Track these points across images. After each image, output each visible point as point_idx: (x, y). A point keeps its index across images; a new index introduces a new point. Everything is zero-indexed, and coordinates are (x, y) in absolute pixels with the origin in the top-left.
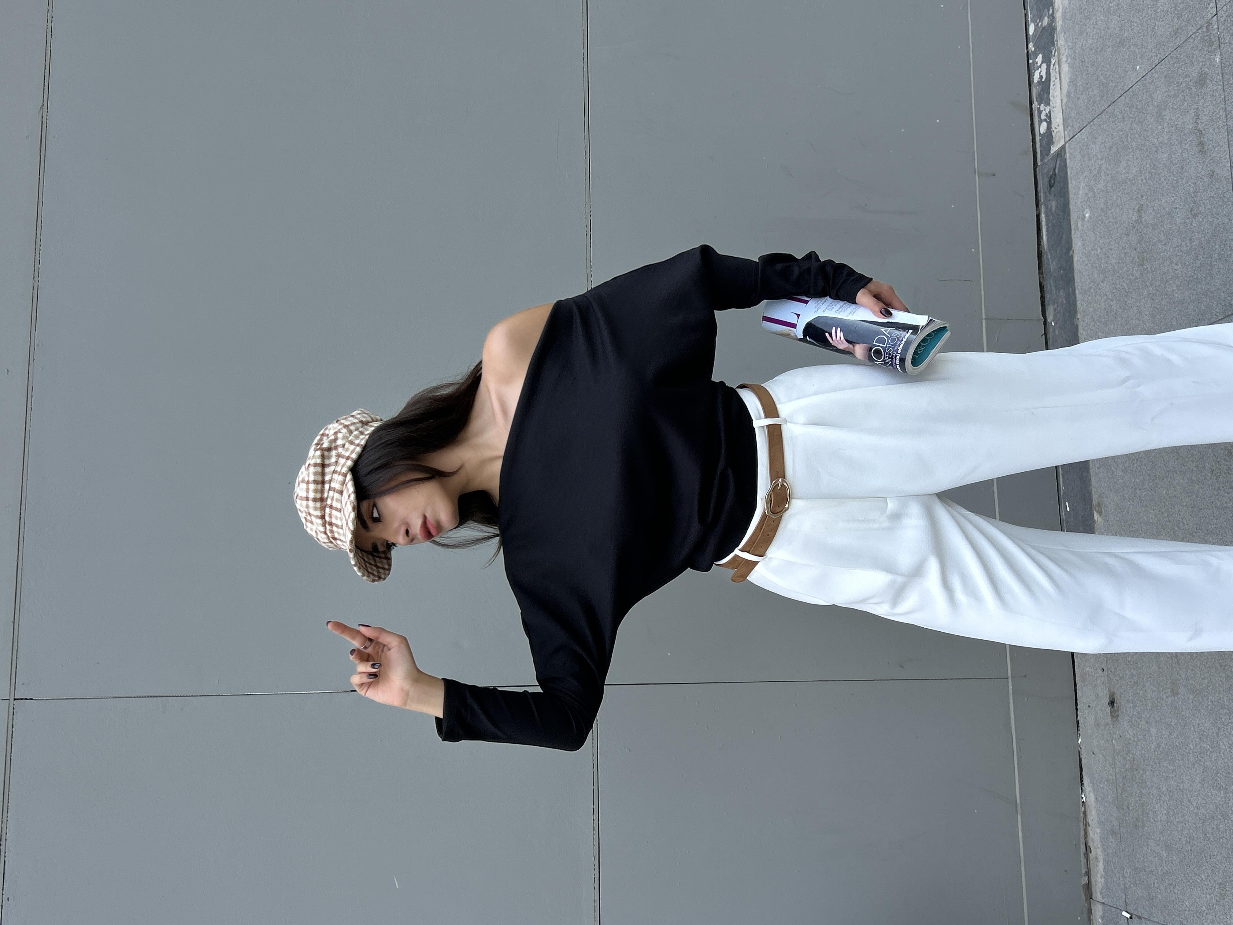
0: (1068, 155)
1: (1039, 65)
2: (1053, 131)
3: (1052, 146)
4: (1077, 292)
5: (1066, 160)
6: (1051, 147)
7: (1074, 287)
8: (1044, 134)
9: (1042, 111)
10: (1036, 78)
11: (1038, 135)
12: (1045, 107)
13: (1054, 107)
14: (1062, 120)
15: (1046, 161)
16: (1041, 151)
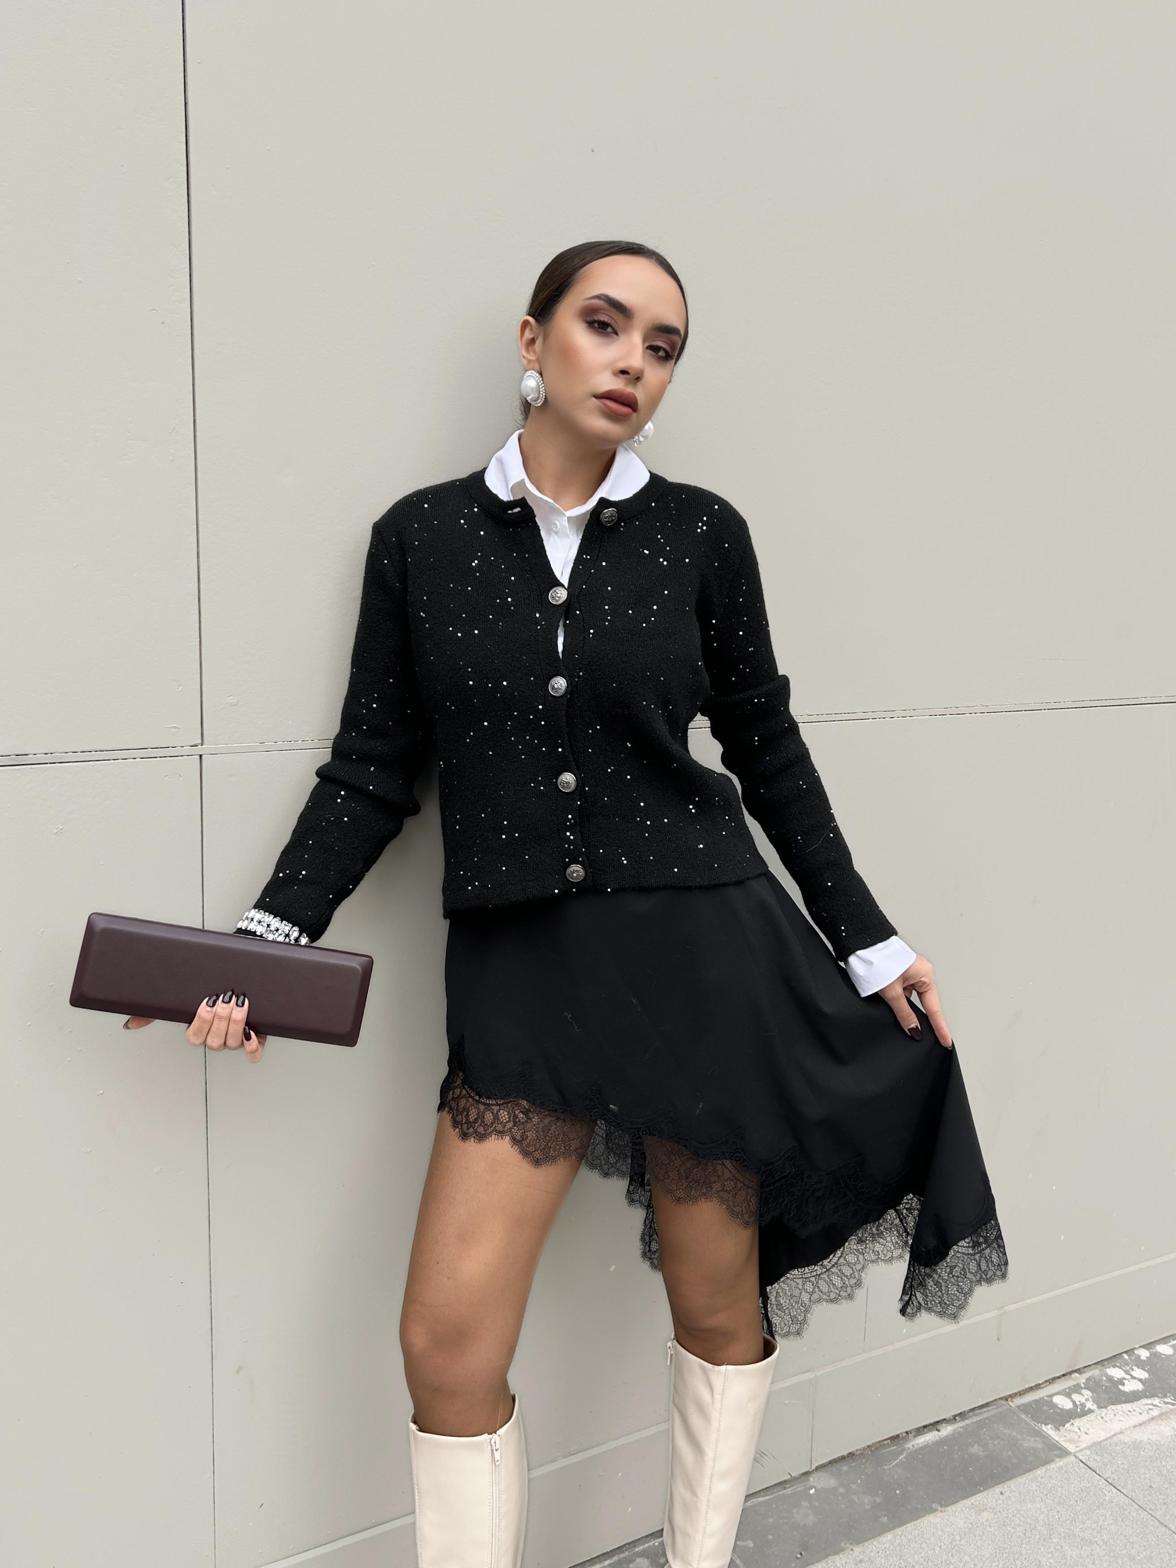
0: (1059, 1463)
1: (1133, 1373)
2: (1073, 1424)
3: (1053, 1427)
4: (889, 1536)
5: (1053, 1461)
6: (1050, 1426)
7: (894, 1528)
8: (1055, 1406)
9: (1083, 1395)
10: (1116, 1373)
11: (1048, 1394)
12: (1090, 1399)
13: (1102, 1418)
14: (1099, 1440)
15: (1023, 1416)
16: (1030, 1404)
